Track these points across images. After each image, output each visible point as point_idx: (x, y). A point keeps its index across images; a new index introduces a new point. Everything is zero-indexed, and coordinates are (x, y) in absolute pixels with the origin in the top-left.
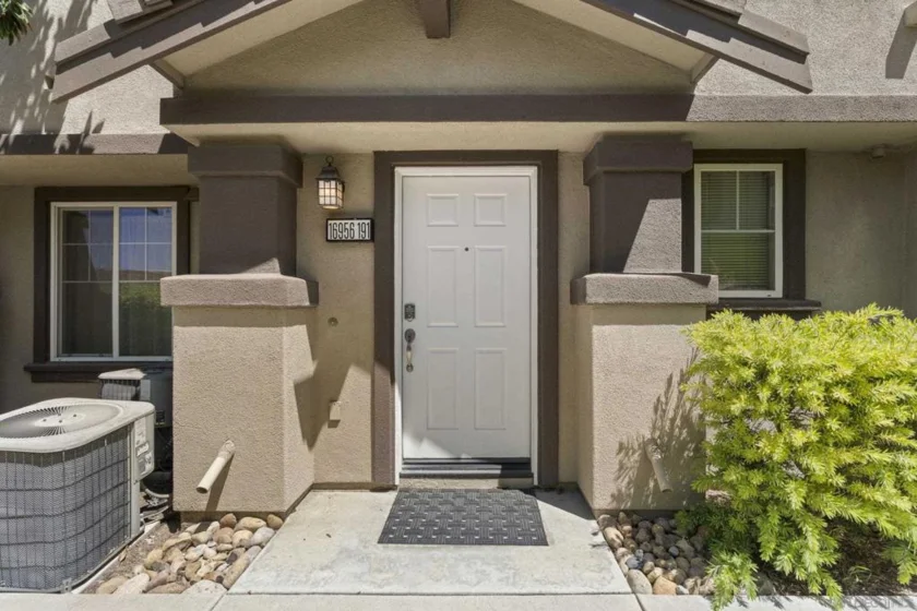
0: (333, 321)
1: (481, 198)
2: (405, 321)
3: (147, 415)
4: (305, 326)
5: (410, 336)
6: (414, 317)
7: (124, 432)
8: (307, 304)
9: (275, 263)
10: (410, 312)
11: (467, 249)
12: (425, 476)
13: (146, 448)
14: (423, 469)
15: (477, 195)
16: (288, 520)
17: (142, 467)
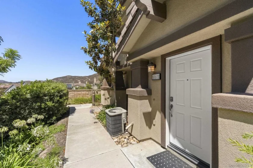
0: (154, 99)
1: (192, 61)
2: (171, 102)
3: (124, 113)
4: (148, 100)
5: (171, 106)
6: (173, 101)
7: (120, 115)
8: (147, 95)
9: (140, 86)
10: (171, 99)
11: (188, 80)
12: (173, 150)
13: (125, 118)
14: (174, 148)
15: (191, 60)
16: (140, 143)
17: (124, 121)
